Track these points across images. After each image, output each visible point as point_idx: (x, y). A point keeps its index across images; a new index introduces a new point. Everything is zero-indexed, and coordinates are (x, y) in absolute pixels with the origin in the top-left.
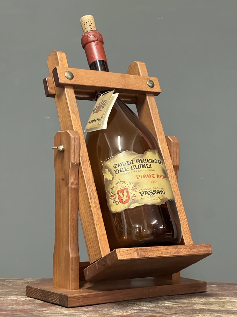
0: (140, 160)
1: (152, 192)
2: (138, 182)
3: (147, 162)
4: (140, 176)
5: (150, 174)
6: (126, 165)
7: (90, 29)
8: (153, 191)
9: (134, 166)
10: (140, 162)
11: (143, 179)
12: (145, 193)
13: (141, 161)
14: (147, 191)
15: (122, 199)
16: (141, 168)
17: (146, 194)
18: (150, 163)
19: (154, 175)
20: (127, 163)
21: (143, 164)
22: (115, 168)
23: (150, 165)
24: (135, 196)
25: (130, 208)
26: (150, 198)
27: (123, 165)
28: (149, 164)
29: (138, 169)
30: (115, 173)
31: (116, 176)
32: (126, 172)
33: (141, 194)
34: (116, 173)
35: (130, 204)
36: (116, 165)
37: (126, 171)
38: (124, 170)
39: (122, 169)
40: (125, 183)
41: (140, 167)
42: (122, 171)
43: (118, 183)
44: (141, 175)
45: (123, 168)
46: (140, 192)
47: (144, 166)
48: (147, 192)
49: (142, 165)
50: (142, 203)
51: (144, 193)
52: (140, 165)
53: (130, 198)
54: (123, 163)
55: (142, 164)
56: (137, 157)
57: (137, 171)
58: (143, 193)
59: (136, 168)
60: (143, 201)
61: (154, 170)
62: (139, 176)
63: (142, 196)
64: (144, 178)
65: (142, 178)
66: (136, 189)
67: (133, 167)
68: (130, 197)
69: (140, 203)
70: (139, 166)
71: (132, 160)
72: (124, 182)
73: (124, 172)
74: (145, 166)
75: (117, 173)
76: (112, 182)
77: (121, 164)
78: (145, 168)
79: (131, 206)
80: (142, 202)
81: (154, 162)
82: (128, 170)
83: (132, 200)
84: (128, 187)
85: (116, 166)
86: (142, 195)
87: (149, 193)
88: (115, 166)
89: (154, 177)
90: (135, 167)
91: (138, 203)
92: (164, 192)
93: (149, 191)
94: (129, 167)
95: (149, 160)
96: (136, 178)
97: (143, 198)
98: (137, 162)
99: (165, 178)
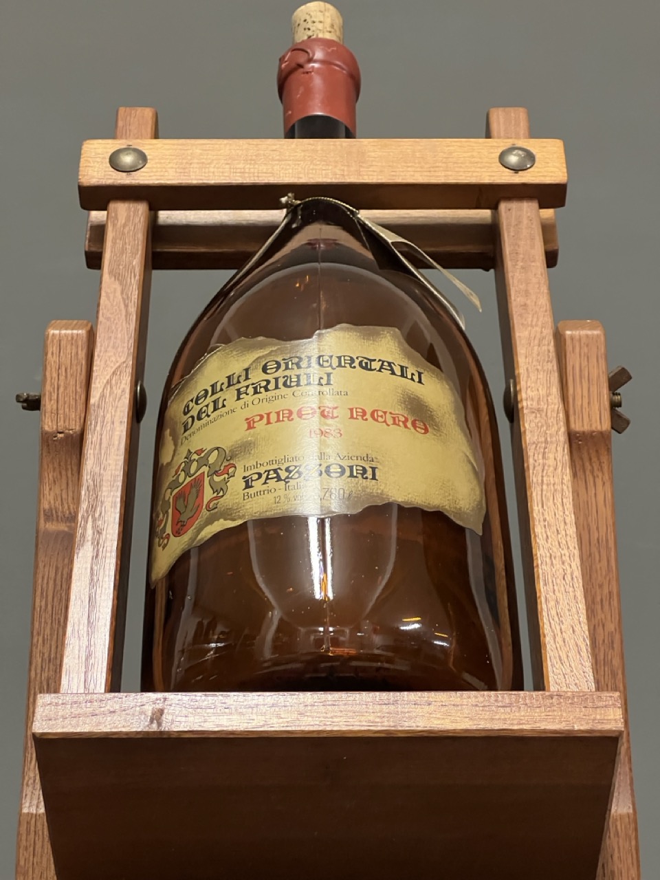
0: (282, 362)
1: (302, 469)
2: (249, 439)
3: (314, 364)
4: (265, 416)
5: (316, 408)
6: (222, 390)
9: (247, 387)
10: (278, 368)
11: (274, 426)
12: (264, 476)
13: (286, 363)
14: (275, 467)
15: (181, 518)
16: (277, 387)
17: (267, 478)
18: (329, 370)
19: (333, 408)
20: (226, 380)
21: (293, 373)
22: (188, 412)
23: (329, 375)
24: (222, 496)
27: (213, 394)
28: (320, 372)
29: (264, 395)
31: (184, 440)
32: (214, 415)
33: (247, 482)
34: (185, 431)
36: (192, 400)
37: (215, 410)
38: (211, 410)
39: (204, 409)
40: (203, 454)
41: (271, 387)
42: (204, 415)
43: (182, 466)
44: (268, 415)
45: (207, 406)
46: (244, 478)
47: (291, 382)
48: (275, 471)
49: (284, 377)
50: (240, 518)
51: (260, 475)
52: (276, 379)
53: (204, 507)
54: (213, 386)
55: (287, 373)
56: (271, 352)
57: (256, 402)
58: (255, 477)
59: (256, 392)
60: (248, 507)
61: (339, 393)
62: (257, 419)
63: (247, 490)
64: (278, 420)
65: (269, 422)
66: (231, 471)
67: (243, 390)
68: (206, 500)
69: (233, 520)
70: (269, 383)
71: (246, 366)
72: (200, 452)
73: (209, 416)
74: (298, 381)
75: (188, 430)
76: (169, 470)
77: (206, 391)
80: (242, 513)
81: (356, 365)
82: (223, 407)
83: (208, 513)
84: (206, 470)
85: (191, 405)
86: (248, 486)
87: (283, 475)
88: (188, 406)
89: (333, 418)
90: (250, 391)
91: (225, 520)
92: (374, 469)
93: (284, 468)
94: (230, 395)
95: (331, 357)
96: (246, 426)
97: (249, 496)
98: (265, 370)
99: (409, 424)
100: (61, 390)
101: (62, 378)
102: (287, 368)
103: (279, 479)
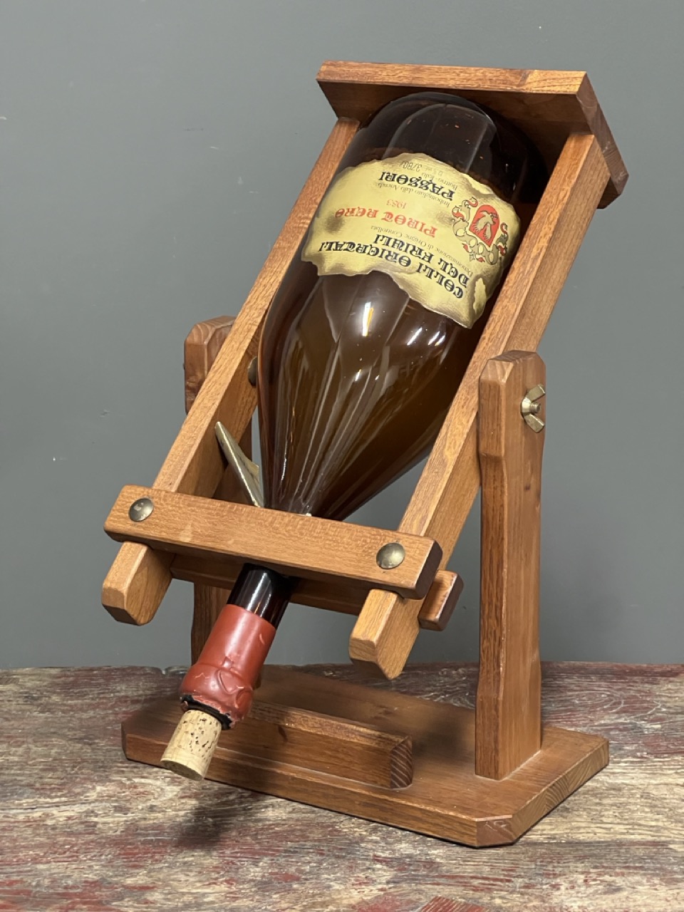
0: (397, 260)
1: (419, 185)
2: (438, 222)
3: (380, 251)
4: (423, 230)
5: (394, 221)
6: (438, 273)
7: (208, 722)
8: (416, 185)
9: (423, 259)
10: (401, 259)
11: (421, 221)
12: (440, 192)
13: (395, 258)
14: (433, 194)
15: (492, 223)
16: (408, 245)
17: (440, 189)
18: (374, 245)
19: (385, 219)
20: (432, 277)
21: (395, 250)
22: (460, 290)
23: (376, 242)
24: (466, 201)
25: (492, 193)
26: (437, 176)
27: (443, 277)
28: (380, 245)
29: (418, 246)
30: (468, 282)
31: (470, 273)
32: (449, 262)
33: (451, 196)
34: (467, 279)
35: (486, 196)
36: (454, 293)
37: (447, 264)
38: (449, 267)
39: (452, 274)
40: (465, 243)
41: (411, 248)
42: (454, 270)
43: (478, 257)
44: (421, 230)
45: (449, 273)
46: (451, 200)
47: (399, 245)
48: (434, 191)
49: (401, 250)
50: (464, 178)
51: (443, 194)
52: (406, 251)
53: (478, 207)
54: (440, 283)
55: (397, 251)
56: (399, 272)
57: (423, 244)
58: (445, 195)
59: (421, 250)
60: (456, 180)
61: (376, 228)
62: (428, 232)
63: (452, 190)
64: (418, 222)
65: (423, 224)
66: (455, 212)
67: (426, 259)
68: (477, 209)
69: (467, 181)
70: (411, 252)
71: (417, 273)
72: (465, 247)
73: (451, 264)
74: (395, 243)
75: (466, 277)
76: (484, 273)
77: (445, 285)
78: (396, 240)
79: (487, 193)
80: (461, 180)
81: (357, 246)
82: (441, 260)
83: (478, 200)
84: (467, 229)
85: (456, 290)
86: (452, 193)
87: (430, 186)
88: (458, 294)
89: (387, 213)
90: (423, 255)
91: (471, 185)
92: (381, 179)
93: (428, 191)
94: (434, 264)
95: (369, 254)
96: (436, 232)
97: (454, 186)
98: (409, 263)
99: (346, 211)
102: (397, 255)
103: (434, 185)
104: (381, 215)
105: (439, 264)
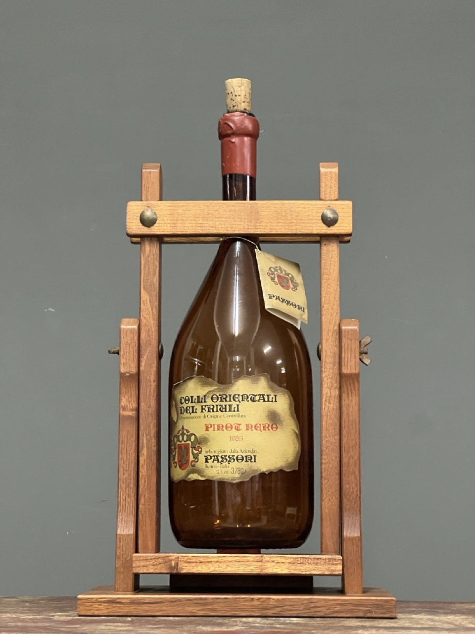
0: (219, 397)
1: (227, 458)
2: (207, 436)
3: (232, 399)
5: (233, 424)
6: (195, 402)
8: (229, 457)
9: (205, 406)
10: (218, 400)
11: (217, 432)
12: (213, 458)
13: (221, 398)
14: (217, 455)
16: (217, 411)
17: (214, 460)
18: (238, 403)
19: (239, 425)
20: (196, 398)
21: (223, 404)
22: (182, 403)
23: (238, 405)
24: (197, 462)
25: (186, 479)
26: (219, 469)
27: (191, 402)
28: (234, 404)
29: (212, 413)
31: (181, 418)
33: (206, 459)
34: (181, 413)
35: (189, 473)
36: (183, 398)
37: (193, 412)
38: (191, 411)
39: (188, 408)
41: (215, 410)
42: (188, 412)
44: (214, 425)
45: (190, 407)
46: (205, 456)
47: (223, 409)
48: (217, 457)
49: (220, 405)
50: (204, 476)
51: (211, 458)
52: (217, 406)
53: (190, 463)
54: (191, 397)
55: (221, 403)
56: (215, 389)
57: (209, 416)
58: (209, 458)
59: (209, 411)
60: (207, 472)
61: (242, 416)
62: (210, 426)
63: (206, 464)
64: (218, 430)
65: (214, 430)
66: (200, 450)
67: (204, 407)
68: (190, 461)
69: (202, 476)
70: (214, 407)
71: (205, 394)
72: (188, 431)
73: (191, 414)
74: (226, 409)
76: (176, 427)
77: (189, 399)
78: (226, 411)
79: (189, 477)
80: (205, 474)
81: (249, 399)
82: (196, 412)
83: (191, 467)
84: (190, 443)
85: (183, 401)
86: (207, 462)
87: (220, 459)
89: (239, 430)
90: (207, 409)
91: (198, 475)
92: (255, 456)
93: (220, 456)
94: (198, 407)
95: (239, 395)
96: (205, 429)
97: (207, 467)
98: (212, 399)
99: (270, 428)
100: (128, 353)
101: (128, 348)
102: (221, 401)
103: (218, 460)
104: (243, 427)
105: (196, 409)
